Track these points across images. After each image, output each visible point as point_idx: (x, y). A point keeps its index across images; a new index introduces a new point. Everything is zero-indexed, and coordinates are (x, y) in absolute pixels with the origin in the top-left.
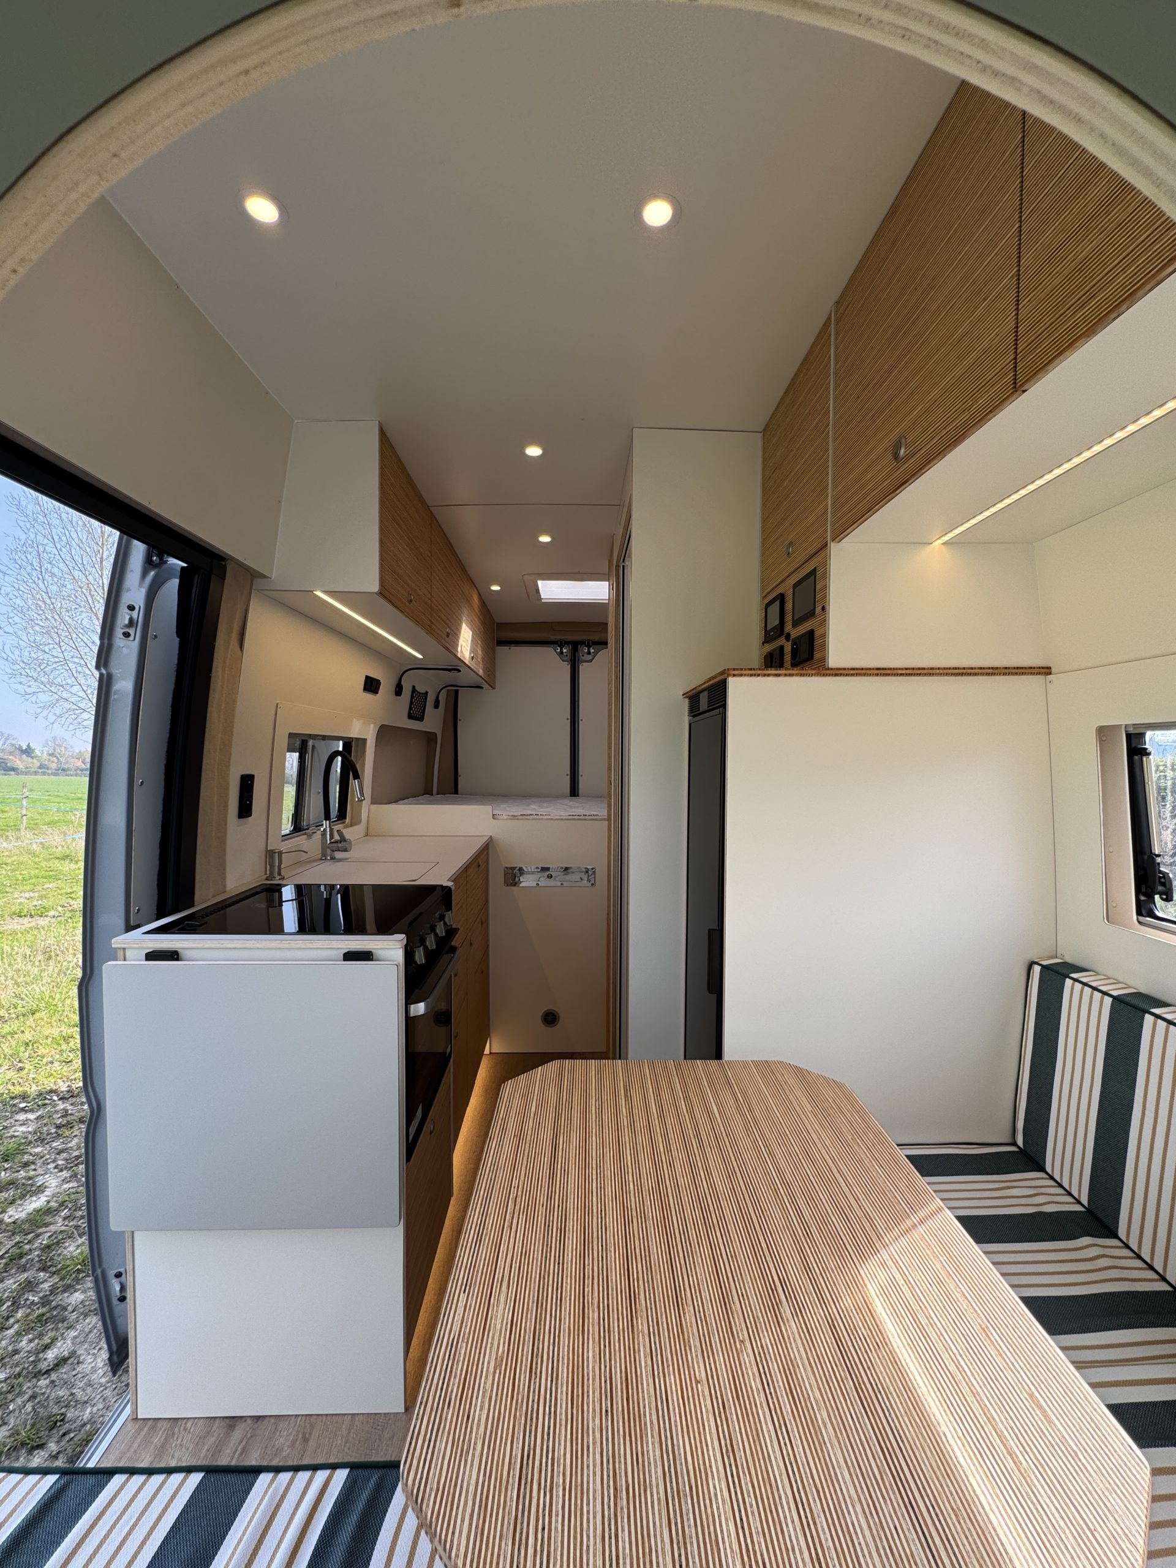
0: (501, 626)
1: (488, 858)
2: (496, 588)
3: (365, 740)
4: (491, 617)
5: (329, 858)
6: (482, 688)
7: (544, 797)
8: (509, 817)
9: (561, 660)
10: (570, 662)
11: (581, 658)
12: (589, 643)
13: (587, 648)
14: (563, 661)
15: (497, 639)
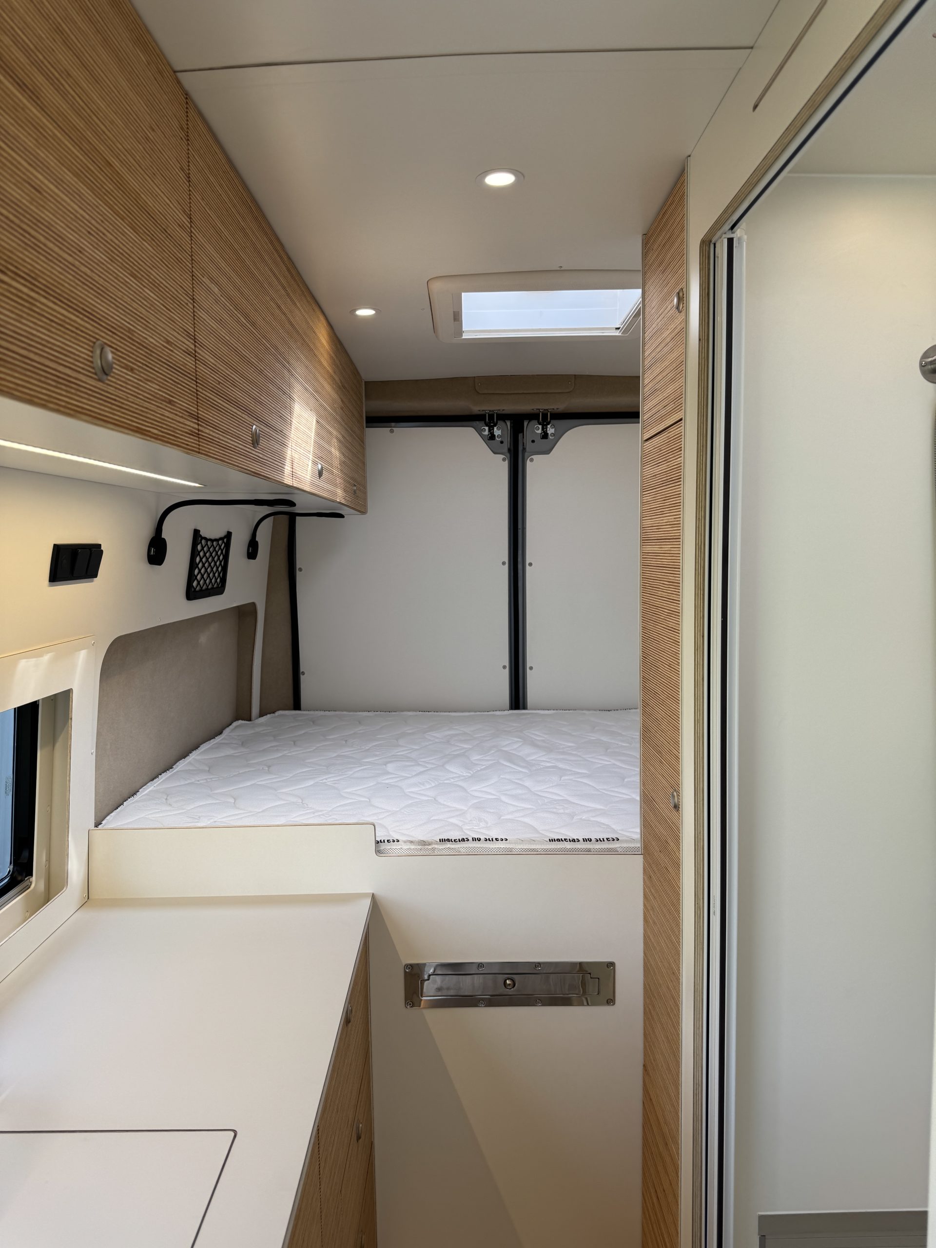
0: (374, 388)
2: (365, 312)
4: (355, 372)
6: (341, 515)
8: (413, 847)
9: (491, 451)
10: (508, 455)
11: (529, 446)
12: (545, 416)
13: (540, 427)
14: (495, 453)
15: (366, 412)
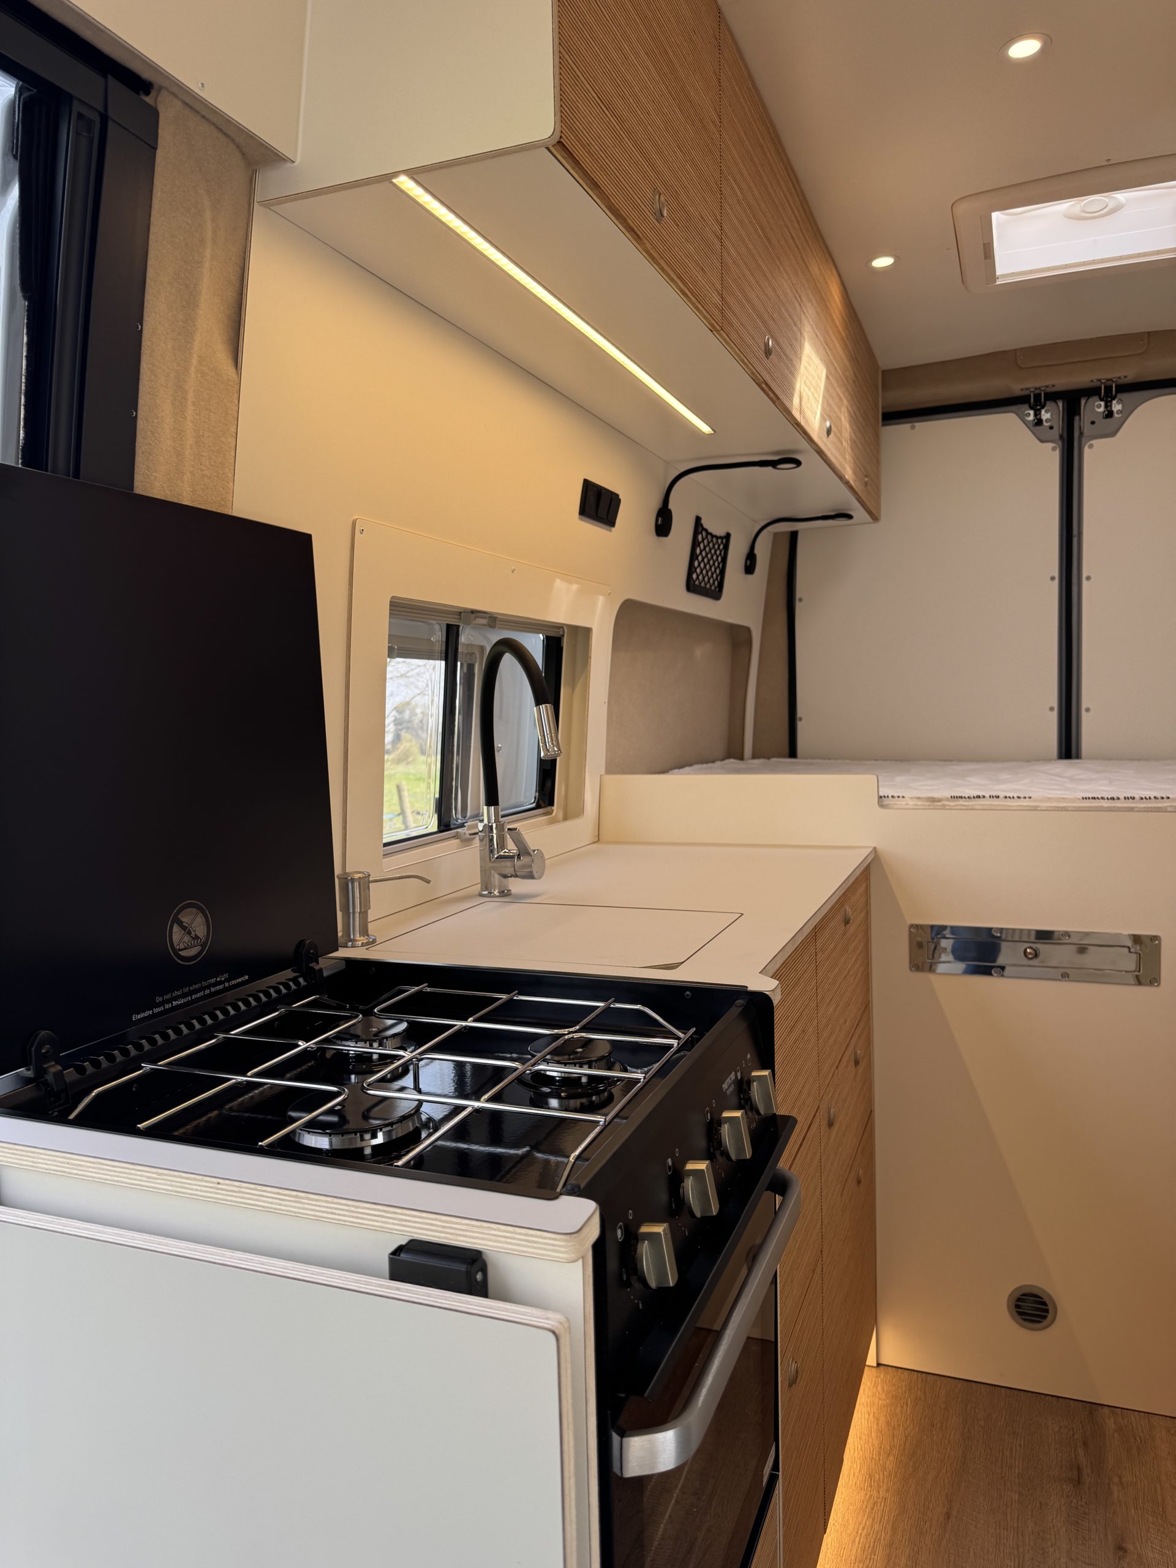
0: (892, 377)
1: (867, 903)
2: (882, 262)
3: (587, 631)
4: (871, 355)
5: (496, 893)
6: (850, 517)
7: (1003, 760)
8: (920, 803)
9: (1036, 439)
10: (1060, 443)
11: (1087, 428)
12: (1108, 389)
13: (1103, 403)
14: (1042, 441)
15: (883, 408)
